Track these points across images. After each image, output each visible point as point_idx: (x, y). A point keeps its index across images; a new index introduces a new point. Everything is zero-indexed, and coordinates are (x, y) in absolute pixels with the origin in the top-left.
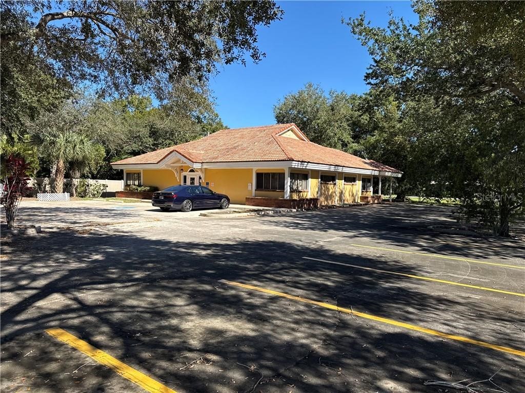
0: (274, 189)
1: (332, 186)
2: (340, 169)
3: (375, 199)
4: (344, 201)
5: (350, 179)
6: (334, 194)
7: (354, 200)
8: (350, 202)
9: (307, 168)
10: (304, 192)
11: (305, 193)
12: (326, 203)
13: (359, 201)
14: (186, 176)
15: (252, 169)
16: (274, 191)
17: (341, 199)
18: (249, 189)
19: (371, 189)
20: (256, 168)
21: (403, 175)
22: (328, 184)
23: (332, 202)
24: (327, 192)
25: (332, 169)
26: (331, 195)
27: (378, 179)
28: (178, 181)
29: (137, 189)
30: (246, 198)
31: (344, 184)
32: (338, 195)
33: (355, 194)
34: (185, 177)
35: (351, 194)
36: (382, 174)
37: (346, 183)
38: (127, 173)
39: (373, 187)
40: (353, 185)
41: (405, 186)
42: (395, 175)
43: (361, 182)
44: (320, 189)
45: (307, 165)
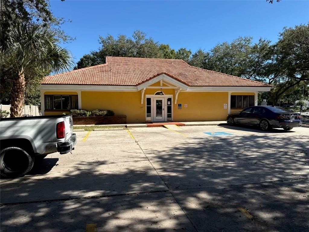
15: (227, 93)
18: (224, 108)
20: (231, 92)
28: (142, 103)
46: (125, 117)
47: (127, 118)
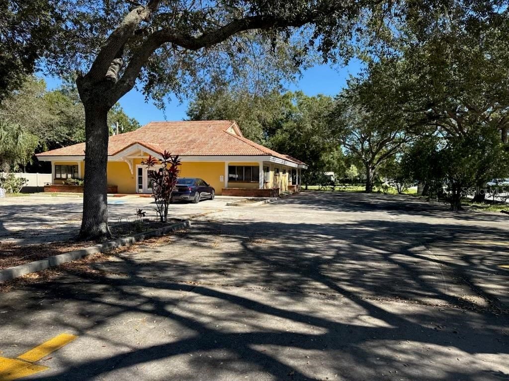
0: (248, 181)
5: (284, 170)
7: (286, 189)
14: (142, 169)
15: (224, 163)
16: (248, 182)
18: (221, 181)
19: (291, 179)
20: (228, 162)
22: (277, 175)
28: (132, 173)
29: (77, 183)
30: (222, 189)
33: (286, 184)
34: (140, 170)
36: (300, 166)
37: (283, 174)
38: (56, 166)
40: (285, 176)
43: (287, 172)
44: (274, 180)
46: (116, 187)
47: (118, 187)
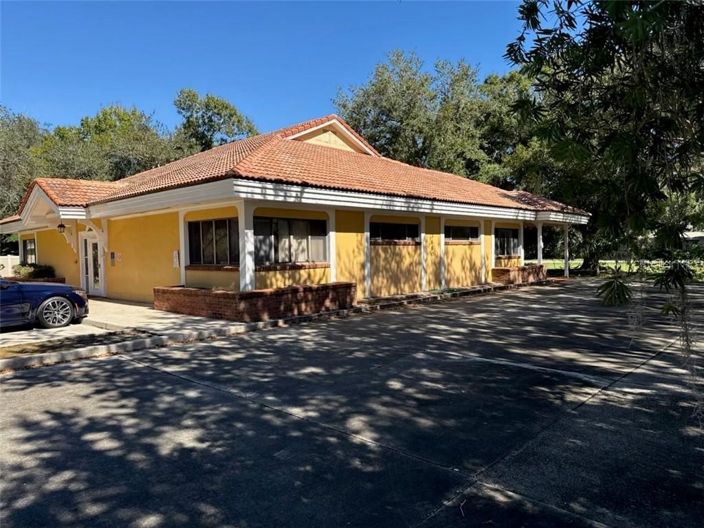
0: (220, 264)
1: (411, 248)
2: (425, 207)
3: (529, 274)
4: (448, 282)
5: (462, 230)
6: (419, 268)
7: (478, 278)
8: (466, 283)
9: (304, 201)
10: (315, 267)
11: (319, 271)
12: (393, 290)
13: (490, 280)
15: (177, 213)
16: (219, 269)
17: (438, 278)
18: (174, 266)
19: (521, 252)
21: (591, 220)
22: (396, 244)
23: (412, 288)
24: (394, 264)
25: (399, 205)
26: (409, 271)
27: (535, 230)
31: (446, 244)
32: (430, 269)
33: (478, 264)
35: (467, 265)
36: (543, 217)
37: (450, 240)
39: (525, 248)
40: (471, 244)
41: (598, 242)
42: (573, 219)
43: (493, 236)
44: (372, 259)
45: (302, 192)
